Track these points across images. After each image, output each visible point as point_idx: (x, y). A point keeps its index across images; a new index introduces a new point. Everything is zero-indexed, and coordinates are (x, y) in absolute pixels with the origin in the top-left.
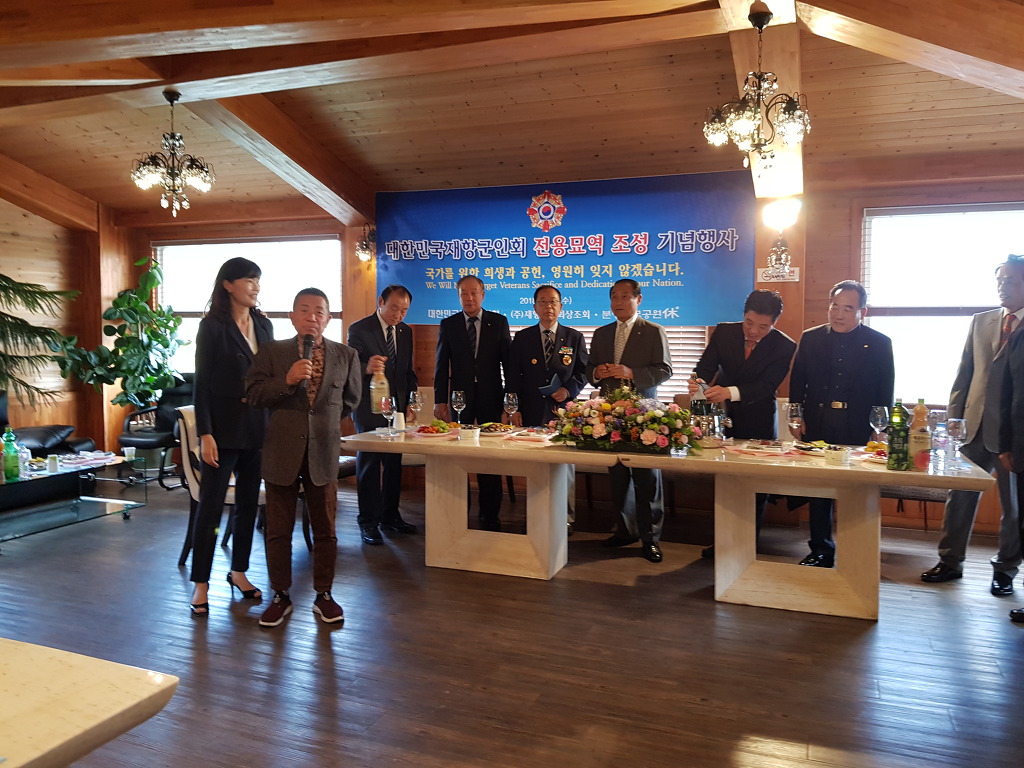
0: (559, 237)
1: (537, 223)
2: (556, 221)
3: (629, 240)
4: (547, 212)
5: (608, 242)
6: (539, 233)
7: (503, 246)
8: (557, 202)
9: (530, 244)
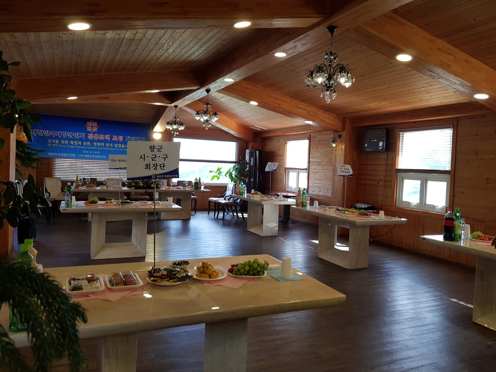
0: (96, 135)
1: (89, 129)
2: (95, 130)
3: (118, 137)
4: (92, 127)
5: (111, 137)
6: (90, 132)
7: (77, 135)
8: (95, 124)
9: (87, 135)
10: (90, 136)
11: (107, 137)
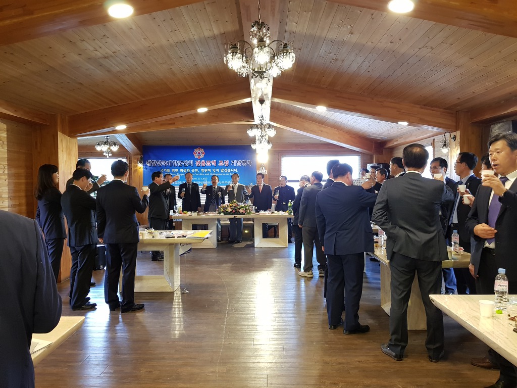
0: (203, 161)
1: (196, 156)
2: (202, 156)
3: (223, 162)
4: (199, 154)
5: (217, 163)
7: (186, 163)
8: (202, 151)
9: (194, 163)
10: (198, 163)
11: (214, 162)
